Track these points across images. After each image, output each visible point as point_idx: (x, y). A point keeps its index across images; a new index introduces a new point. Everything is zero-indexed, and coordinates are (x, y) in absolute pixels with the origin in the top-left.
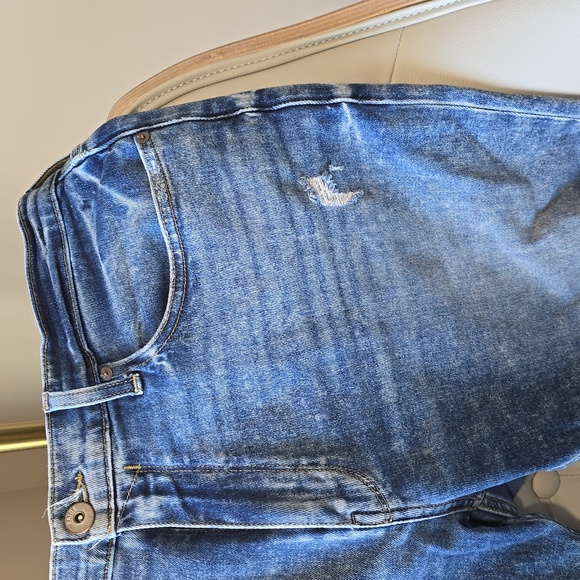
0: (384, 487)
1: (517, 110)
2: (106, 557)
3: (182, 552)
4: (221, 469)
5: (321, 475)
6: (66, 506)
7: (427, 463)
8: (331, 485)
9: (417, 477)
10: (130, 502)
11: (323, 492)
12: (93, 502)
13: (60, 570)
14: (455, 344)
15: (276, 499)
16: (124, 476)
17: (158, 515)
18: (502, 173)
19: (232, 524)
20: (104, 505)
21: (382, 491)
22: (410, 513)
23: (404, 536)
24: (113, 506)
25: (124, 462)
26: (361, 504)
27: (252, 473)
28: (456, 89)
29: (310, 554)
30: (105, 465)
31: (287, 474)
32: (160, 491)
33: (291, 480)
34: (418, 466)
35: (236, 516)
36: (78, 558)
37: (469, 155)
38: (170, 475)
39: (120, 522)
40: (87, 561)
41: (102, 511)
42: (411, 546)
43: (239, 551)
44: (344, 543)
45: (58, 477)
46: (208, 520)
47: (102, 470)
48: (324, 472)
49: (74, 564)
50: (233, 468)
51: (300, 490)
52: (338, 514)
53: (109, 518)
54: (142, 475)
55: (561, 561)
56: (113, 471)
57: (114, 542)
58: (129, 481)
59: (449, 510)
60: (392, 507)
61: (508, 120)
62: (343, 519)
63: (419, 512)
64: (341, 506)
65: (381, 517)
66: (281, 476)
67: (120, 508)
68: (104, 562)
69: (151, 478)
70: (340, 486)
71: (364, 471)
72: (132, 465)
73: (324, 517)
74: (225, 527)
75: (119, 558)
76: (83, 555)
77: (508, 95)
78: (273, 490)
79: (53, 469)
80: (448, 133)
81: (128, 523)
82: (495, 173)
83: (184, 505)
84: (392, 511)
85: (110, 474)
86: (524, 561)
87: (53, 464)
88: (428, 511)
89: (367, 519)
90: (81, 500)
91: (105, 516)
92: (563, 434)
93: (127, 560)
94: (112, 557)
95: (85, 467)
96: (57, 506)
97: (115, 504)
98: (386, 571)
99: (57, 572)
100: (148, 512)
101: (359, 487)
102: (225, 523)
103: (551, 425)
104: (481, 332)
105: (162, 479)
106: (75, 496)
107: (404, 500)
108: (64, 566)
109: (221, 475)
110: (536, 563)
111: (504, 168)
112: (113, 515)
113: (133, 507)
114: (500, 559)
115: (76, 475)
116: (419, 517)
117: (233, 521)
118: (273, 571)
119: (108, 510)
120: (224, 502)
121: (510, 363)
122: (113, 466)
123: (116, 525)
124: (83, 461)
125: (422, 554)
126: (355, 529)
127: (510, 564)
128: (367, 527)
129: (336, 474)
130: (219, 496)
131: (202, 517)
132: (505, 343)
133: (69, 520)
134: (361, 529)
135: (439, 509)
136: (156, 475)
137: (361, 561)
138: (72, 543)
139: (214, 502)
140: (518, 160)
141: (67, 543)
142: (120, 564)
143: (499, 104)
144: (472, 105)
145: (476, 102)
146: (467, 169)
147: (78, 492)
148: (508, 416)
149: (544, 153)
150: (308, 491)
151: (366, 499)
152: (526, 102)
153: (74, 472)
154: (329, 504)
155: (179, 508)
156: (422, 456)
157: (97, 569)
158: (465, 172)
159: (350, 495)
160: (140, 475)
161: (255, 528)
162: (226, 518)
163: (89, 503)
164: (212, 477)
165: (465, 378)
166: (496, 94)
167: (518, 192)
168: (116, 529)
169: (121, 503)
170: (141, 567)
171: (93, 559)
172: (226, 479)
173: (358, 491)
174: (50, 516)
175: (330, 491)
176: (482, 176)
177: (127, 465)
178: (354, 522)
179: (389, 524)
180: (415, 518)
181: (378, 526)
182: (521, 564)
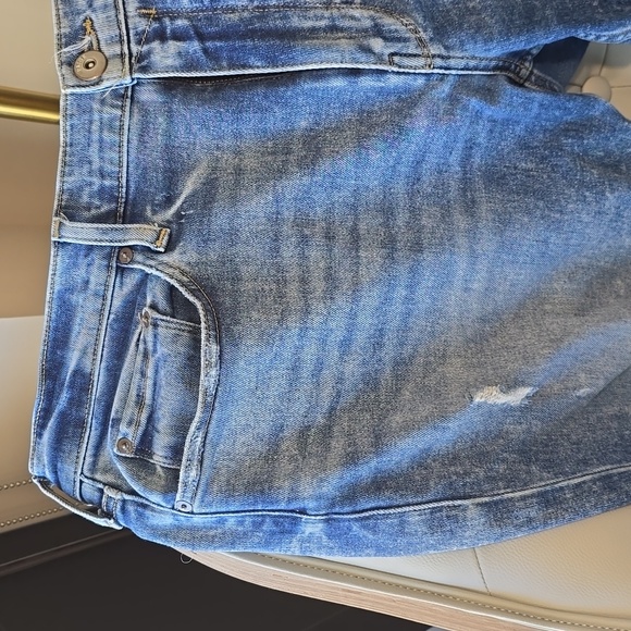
0: (425, 31)
2: (122, 108)
3: (204, 102)
4: (245, 9)
5: (357, 13)
6: (75, 53)
7: (472, 14)
8: (368, 23)
9: (461, 25)
10: (145, 48)
11: (357, 31)
12: (104, 48)
13: (71, 126)
15: (307, 38)
16: (138, 19)
17: (177, 62)
19: (258, 67)
20: (117, 49)
21: (422, 34)
22: (452, 62)
23: (446, 88)
24: (127, 51)
25: (137, 5)
26: (400, 45)
27: (279, 12)
29: (343, 105)
30: (116, 7)
31: (319, 12)
32: (178, 36)
33: (322, 17)
34: (461, 17)
35: (262, 58)
36: (91, 111)
38: (189, 18)
39: (136, 67)
40: (100, 112)
41: (115, 56)
42: (453, 99)
43: (266, 97)
44: (380, 91)
45: (65, 22)
46: (231, 67)
47: (113, 13)
48: (359, 10)
49: (86, 117)
50: (258, 7)
51: (333, 29)
52: (374, 53)
53: (123, 63)
54: (158, 19)
55: (612, 144)
56: (125, 15)
57: (129, 94)
58: (143, 25)
59: (495, 69)
60: (433, 52)
62: (380, 59)
63: (463, 63)
64: (377, 44)
65: (421, 61)
66: (311, 13)
67: (135, 54)
68: (119, 112)
69: (167, 21)
70: (376, 25)
71: (403, 13)
72: (145, 8)
73: (358, 55)
74: (251, 71)
75: (136, 111)
76: (96, 106)
78: (303, 29)
79: (58, 15)
81: (144, 69)
83: (205, 51)
84: (434, 56)
85: (122, 17)
86: (573, 138)
87: (58, 10)
88: (472, 63)
89: (406, 61)
90: (90, 48)
91: (118, 61)
93: (145, 113)
94: (128, 109)
95: (94, 11)
96: (65, 53)
97: (129, 48)
98: (426, 123)
99: (68, 128)
100: (166, 58)
101: (398, 27)
102: (251, 67)
105: (180, 23)
106: (84, 44)
107: (446, 48)
108: (76, 122)
109: (246, 14)
110: (585, 142)
112: (127, 60)
113: (149, 53)
115: (84, 21)
116: (462, 69)
117: (259, 64)
118: (303, 124)
119: (122, 55)
120: (249, 43)
122: (124, 9)
123: (131, 69)
124: (91, 6)
125: (465, 108)
126: (393, 72)
127: (558, 140)
128: (406, 70)
129: (372, 13)
130: (243, 36)
131: (225, 64)
133: (79, 67)
134: (398, 73)
135: (484, 63)
136: (172, 19)
137: (399, 111)
138: (84, 90)
139: (238, 44)
141: (78, 90)
142: (136, 117)
147: (87, 39)
150: (342, 30)
151: (406, 40)
153: (82, 17)
154: (365, 42)
155: (200, 53)
156: (467, 8)
157: (112, 120)
159: (388, 35)
160: (154, 19)
161: (285, 70)
162: (252, 60)
163: (100, 50)
164: (235, 17)
168: (131, 74)
169: (135, 49)
170: (161, 120)
171: (107, 109)
172: (251, 19)
173: (396, 31)
174: (57, 63)
175: (366, 31)
177: (140, 8)
178: (391, 63)
179: (430, 71)
180: (458, 69)
181: (417, 71)
182: (570, 140)
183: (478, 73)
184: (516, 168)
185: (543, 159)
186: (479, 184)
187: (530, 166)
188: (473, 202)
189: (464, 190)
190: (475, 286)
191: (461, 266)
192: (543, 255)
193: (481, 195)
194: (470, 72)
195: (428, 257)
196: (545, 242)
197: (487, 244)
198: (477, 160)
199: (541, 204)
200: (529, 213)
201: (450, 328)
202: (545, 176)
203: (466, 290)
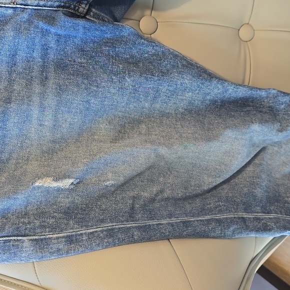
23: (25, 16)
42: (30, 22)
59: (58, 7)
63: (36, 2)
86: (109, 47)
98: (12, 34)
110: (117, 49)
114: (96, 45)
116: (35, 6)
125: (36, 27)
127: (101, 48)
179: (15, 6)
180: (33, 6)
181: (7, 6)
182: (107, 48)
183: (47, 8)
184: (74, 61)
185: (92, 57)
186: (52, 69)
187: (83, 61)
188: (46, 78)
189: (43, 72)
190: (46, 123)
191: (35, 112)
192: (88, 109)
193: (52, 75)
194: (41, 8)
195: (13, 106)
196: (88, 102)
197: (51, 101)
198: (51, 56)
199: (86, 81)
200: (78, 85)
201: (32, 145)
202: (91, 67)
203: (41, 125)
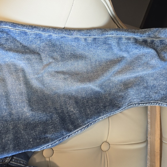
1: (27, 30)
14: (5, 107)
18: (26, 51)
28: (4, 22)
37: (12, 44)
61: (25, 33)
77: (23, 25)
80: (3, 36)
82: (23, 50)
92: (40, 139)
103: (37, 136)
104: (17, 104)
111: (28, 49)
121: (28, 114)
132: (26, 108)
140: (34, 46)
143: (20, 28)
144: (11, 27)
145: (12, 27)
146: (11, 49)
148: (22, 132)
149: (44, 44)
152: (30, 28)
158: (10, 50)
165: (9, 119)
166: (19, 24)
167: (33, 57)
176: (17, 51)
